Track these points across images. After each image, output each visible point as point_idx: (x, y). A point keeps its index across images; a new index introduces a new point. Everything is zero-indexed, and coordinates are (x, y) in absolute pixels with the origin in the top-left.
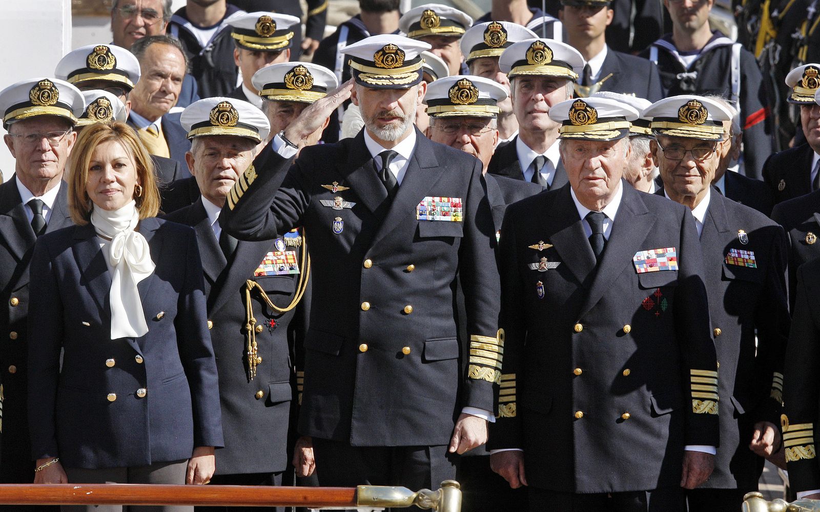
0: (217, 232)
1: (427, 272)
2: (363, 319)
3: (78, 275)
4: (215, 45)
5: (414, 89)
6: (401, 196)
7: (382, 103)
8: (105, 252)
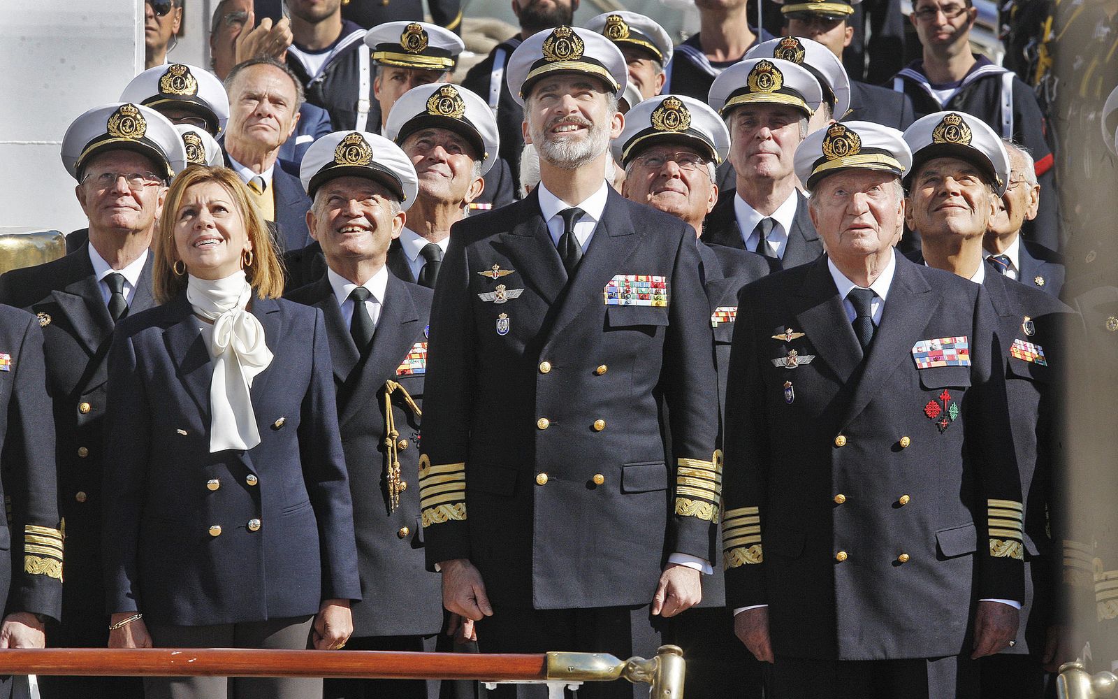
0: (347, 315)
2: (541, 439)
3: (170, 367)
4: (327, 74)
8: (206, 337)
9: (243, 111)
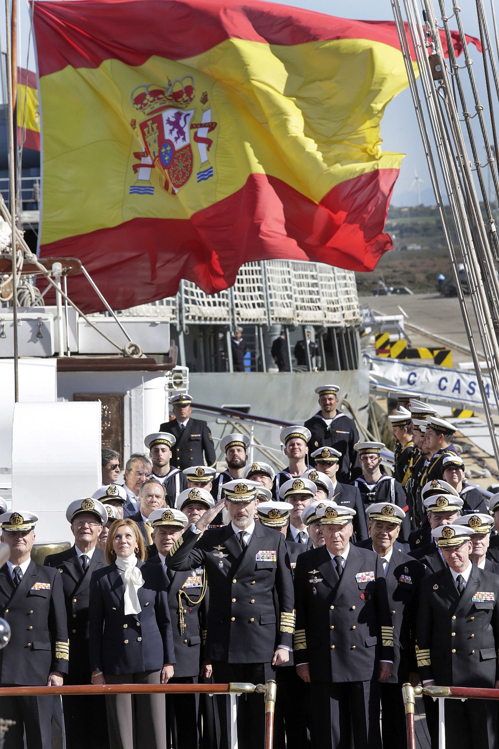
0: (165, 568)
1: (261, 585)
2: (233, 606)
3: (110, 587)
5: (253, 502)
6: (249, 550)
7: (238, 509)
8: (122, 576)
9: (147, 500)
